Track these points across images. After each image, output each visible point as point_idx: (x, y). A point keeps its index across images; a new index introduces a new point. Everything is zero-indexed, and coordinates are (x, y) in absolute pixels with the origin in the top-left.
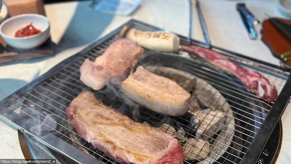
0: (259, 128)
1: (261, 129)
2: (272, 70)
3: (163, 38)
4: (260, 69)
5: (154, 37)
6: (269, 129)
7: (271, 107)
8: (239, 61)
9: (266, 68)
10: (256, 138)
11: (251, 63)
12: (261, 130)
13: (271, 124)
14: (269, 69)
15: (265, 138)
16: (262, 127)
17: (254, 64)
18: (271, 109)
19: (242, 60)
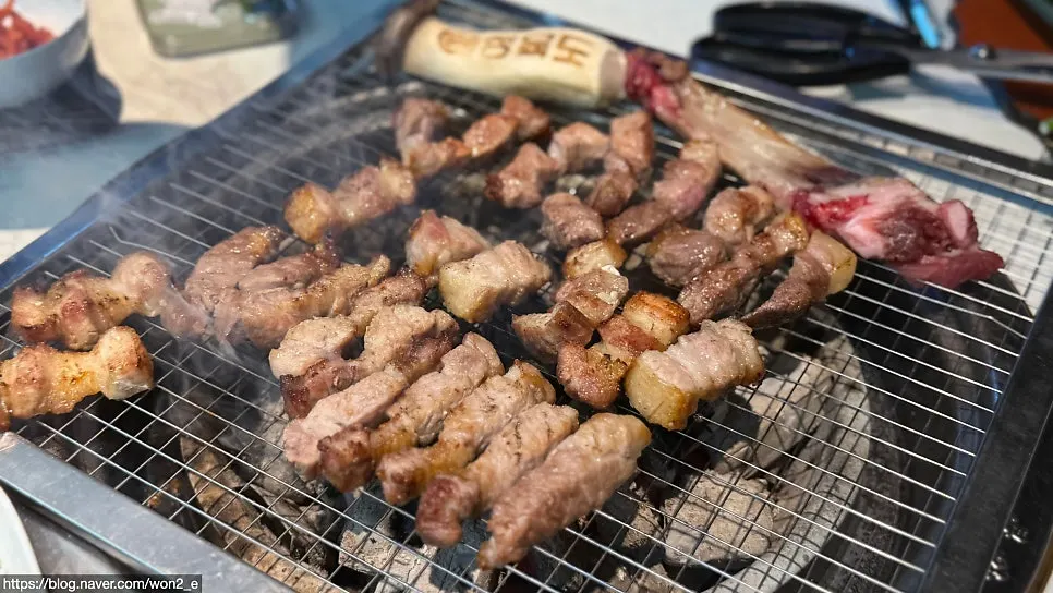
2: (1014, 181)
3: (557, 59)
5: (524, 51)
8: (879, 144)
10: (974, 475)
11: (926, 152)
12: (994, 438)
17: (937, 155)
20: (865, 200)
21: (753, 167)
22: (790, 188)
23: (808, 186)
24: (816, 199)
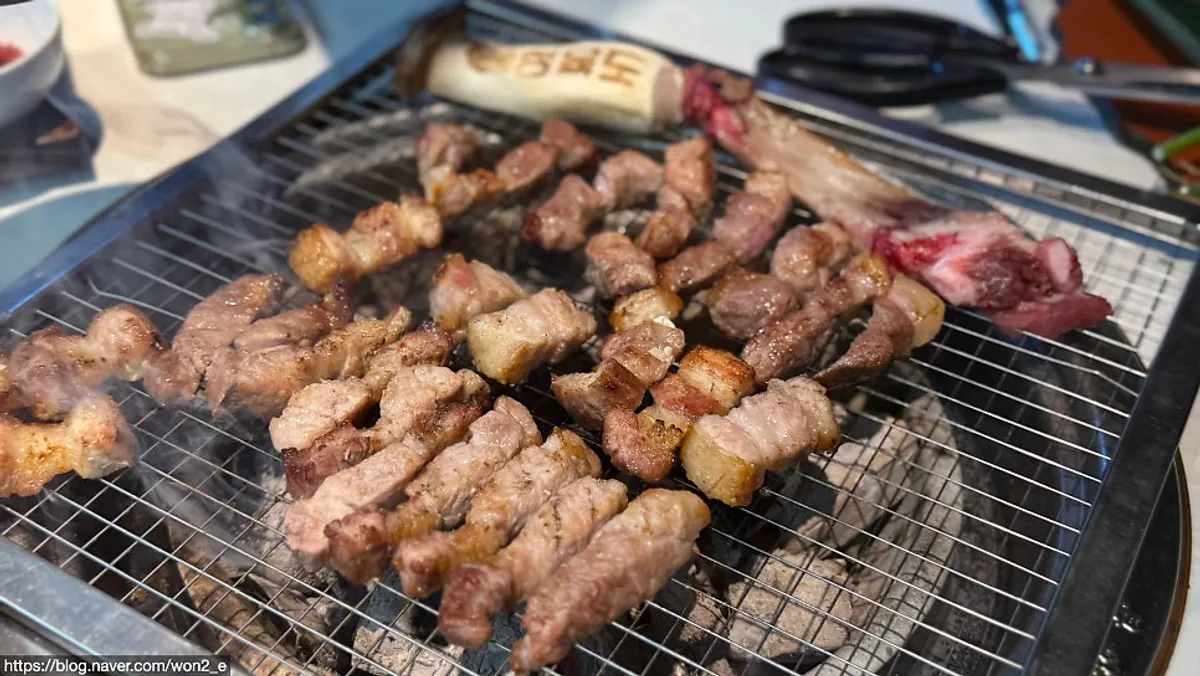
0: (1088, 504)
1: (1100, 507)
2: (1124, 214)
3: (604, 77)
5: (566, 69)
6: (1134, 508)
7: (1133, 398)
8: (970, 173)
9: (1095, 204)
11: (1025, 182)
12: (1101, 513)
13: (1141, 483)
15: (1120, 555)
16: (1103, 497)
17: (1037, 185)
18: (1136, 405)
19: (979, 170)
20: (954, 239)
21: (828, 201)
22: (868, 224)
23: (890, 222)
24: (899, 237)
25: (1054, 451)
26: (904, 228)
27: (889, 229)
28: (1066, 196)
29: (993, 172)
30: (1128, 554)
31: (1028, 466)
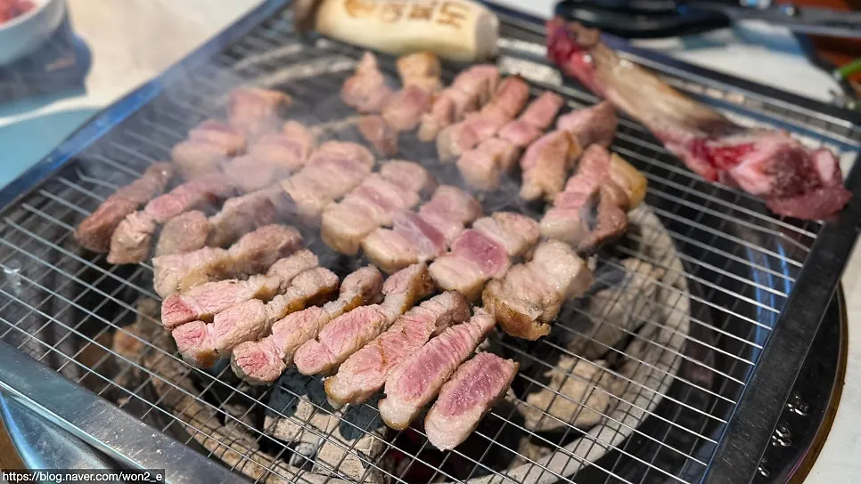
0: (770, 329)
1: (778, 330)
2: (807, 119)
3: (440, 21)
4: (768, 114)
5: (414, 15)
6: (802, 331)
7: (806, 252)
9: (788, 113)
10: (761, 365)
11: (738, 97)
12: (779, 335)
13: (809, 315)
14: (797, 115)
15: (790, 365)
16: (781, 324)
17: (746, 99)
18: (808, 257)
19: (705, 87)
20: (751, 148)
22: (689, 136)
23: (702, 135)
24: (712, 145)
25: (750, 292)
26: (714, 139)
27: (704, 141)
28: (766, 107)
29: (715, 89)
30: (797, 364)
31: (729, 302)
